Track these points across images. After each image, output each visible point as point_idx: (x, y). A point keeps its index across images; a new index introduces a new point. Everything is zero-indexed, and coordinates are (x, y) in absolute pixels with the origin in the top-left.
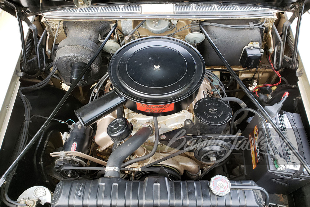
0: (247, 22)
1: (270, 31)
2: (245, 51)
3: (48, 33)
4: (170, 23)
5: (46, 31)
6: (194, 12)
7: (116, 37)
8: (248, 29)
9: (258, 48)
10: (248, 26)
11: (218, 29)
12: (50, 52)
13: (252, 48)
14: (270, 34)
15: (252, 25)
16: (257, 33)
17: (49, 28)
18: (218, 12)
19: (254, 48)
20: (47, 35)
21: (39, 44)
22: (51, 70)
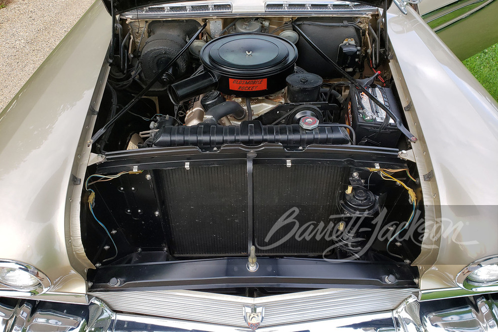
0: (340, 20)
1: (367, 32)
2: (341, 49)
3: (132, 37)
4: (261, 25)
5: (130, 34)
6: (286, 11)
7: (205, 38)
8: (342, 27)
9: (354, 45)
10: (341, 24)
11: (311, 26)
12: (132, 56)
13: (347, 44)
14: (367, 35)
15: (346, 23)
16: (352, 30)
17: (132, 31)
18: (311, 11)
19: (349, 44)
20: (130, 38)
21: (123, 44)
22: (133, 73)
